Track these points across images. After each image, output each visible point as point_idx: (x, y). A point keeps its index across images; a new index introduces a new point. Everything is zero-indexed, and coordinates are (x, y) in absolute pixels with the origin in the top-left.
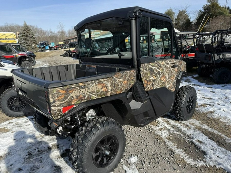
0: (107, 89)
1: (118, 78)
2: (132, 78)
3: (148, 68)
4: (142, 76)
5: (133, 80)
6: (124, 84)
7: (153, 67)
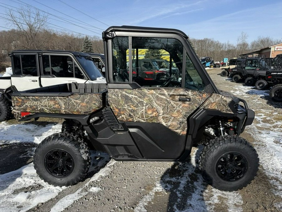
0: (60, 107)
1: (74, 99)
2: (94, 102)
3: (120, 95)
4: (110, 102)
5: (95, 104)
6: (81, 106)
7: (130, 95)
